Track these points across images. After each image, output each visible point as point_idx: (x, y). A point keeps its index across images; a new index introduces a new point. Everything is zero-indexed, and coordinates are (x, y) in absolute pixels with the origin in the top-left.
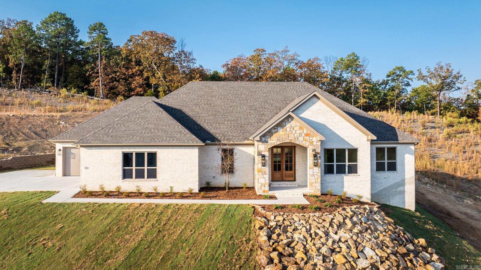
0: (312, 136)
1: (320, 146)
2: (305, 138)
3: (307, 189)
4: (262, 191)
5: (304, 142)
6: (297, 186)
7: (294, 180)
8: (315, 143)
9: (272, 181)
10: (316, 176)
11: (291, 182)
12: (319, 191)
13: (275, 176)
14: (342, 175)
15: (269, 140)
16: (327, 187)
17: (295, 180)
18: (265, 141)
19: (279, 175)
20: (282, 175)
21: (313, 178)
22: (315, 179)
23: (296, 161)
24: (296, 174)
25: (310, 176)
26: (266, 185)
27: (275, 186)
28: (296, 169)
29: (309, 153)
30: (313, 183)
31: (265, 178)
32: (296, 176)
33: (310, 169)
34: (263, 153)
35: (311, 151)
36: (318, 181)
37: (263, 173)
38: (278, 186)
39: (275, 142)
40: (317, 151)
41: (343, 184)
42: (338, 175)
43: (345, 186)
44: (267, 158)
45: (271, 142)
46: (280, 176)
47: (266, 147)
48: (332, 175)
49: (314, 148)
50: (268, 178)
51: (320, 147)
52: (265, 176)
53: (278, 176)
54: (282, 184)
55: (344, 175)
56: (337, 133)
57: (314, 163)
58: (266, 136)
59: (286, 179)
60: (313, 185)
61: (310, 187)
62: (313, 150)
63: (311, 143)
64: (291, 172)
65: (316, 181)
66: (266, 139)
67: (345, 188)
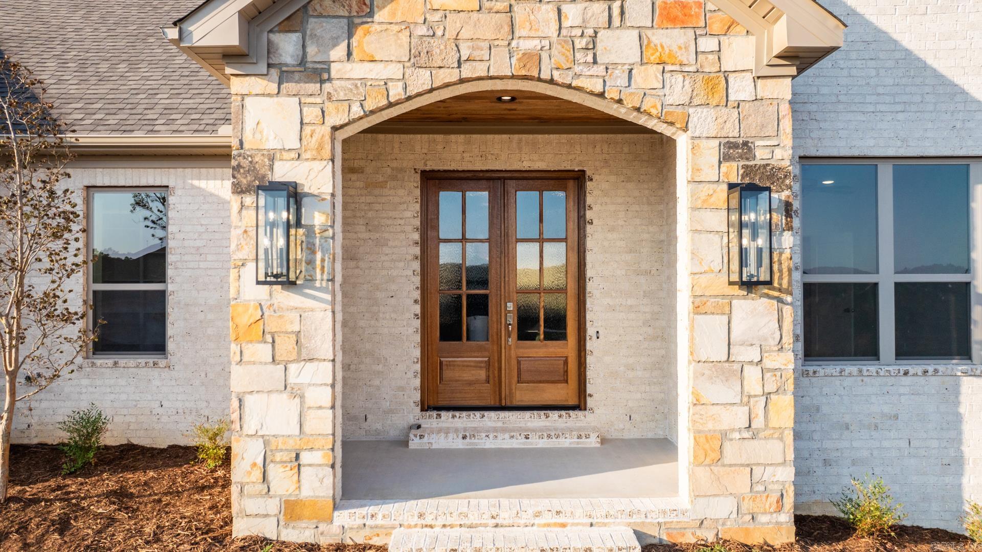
0: (716, 28)
1: (785, 109)
2: (658, 37)
3: (672, 487)
4: (272, 506)
5: (648, 77)
6: (593, 442)
7: (573, 401)
8: (741, 89)
9: (426, 407)
10: (752, 374)
11: (554, 415)
12: (780, 509)
13: (447, 374)
14: (942, 366)
15: (339, 52)
16: (826, 462)
17: (580, 405)
18: (303, 61)
19: (477, 366)
20: (494, 368)
21: (730, 393)
22: (747, 399)
23: (589, 273)
24: (590, 360)
25: (698, 375)
26: (305, 458)
27: (440, 442)
28: (591, 331)
29: (696, 170)
30: (724, 436)
31: (298, 394)
32: (590, 374)
33: (698, 309)
34: (282, 172)
35: (711, 151)
36: (774, 423)
37: (286, 346)
38: (459, 444)
39: (394, 71)
40: (761, 155)
41: (957, 440)
42: (916, 367)
43: (968, 450)
44: (317, 218)
45: (357, 70)
46: (482, 374)
47: (312, 114)
48: (870, 367)
49: (732, 131)
50: (324, 396)
51: (787, 125)
52: (300, 374)
53: (467, 375)
54: (488, 432)
55: (957, 366)
56: (908, 41)
57: (743, 253)
58: (313, 24)
59: (523, 395)
60: (731, 453)
61: (703, 473)
62: (732, 145)
63: (710, 85)
64: (554, 348)
65: (758, 423)
66: (311, 50)
67: (969, 468)
